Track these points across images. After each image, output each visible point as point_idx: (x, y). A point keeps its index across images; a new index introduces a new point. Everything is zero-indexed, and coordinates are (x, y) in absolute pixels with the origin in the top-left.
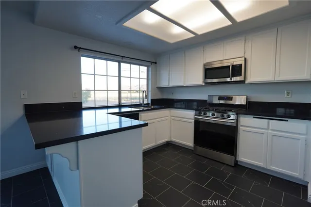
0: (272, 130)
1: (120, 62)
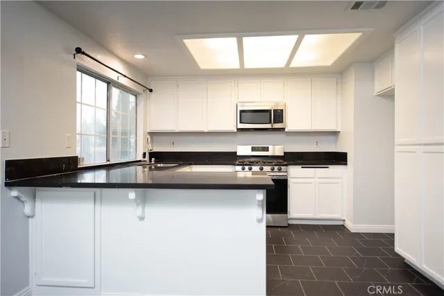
0: (319, 178)
1: (109, 83)
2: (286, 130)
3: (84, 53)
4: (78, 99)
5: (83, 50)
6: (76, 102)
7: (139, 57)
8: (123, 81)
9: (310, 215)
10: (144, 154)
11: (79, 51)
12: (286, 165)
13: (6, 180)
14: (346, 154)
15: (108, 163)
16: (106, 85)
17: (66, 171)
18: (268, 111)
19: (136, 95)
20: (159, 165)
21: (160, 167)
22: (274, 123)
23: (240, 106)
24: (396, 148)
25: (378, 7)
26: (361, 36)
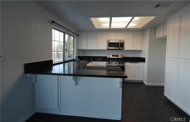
1: (65, 33)
2: (124, 50)
3: (55, 23)
4: (53, 39)
6: (52, 40)
8: (69, 32)
9: (132, 79)
10: (76, 57)
11: (53, 22)
12: (124, 62)
13: (25, 71)
14: (145, 58)
15: (64, 61)
16: (63, 34)
18: (118, 43)
19: (73, 37)
22: (120, 47)
23: (109, 41)
24: (166, 59)
25: (165, 6)
26: (155, 18)
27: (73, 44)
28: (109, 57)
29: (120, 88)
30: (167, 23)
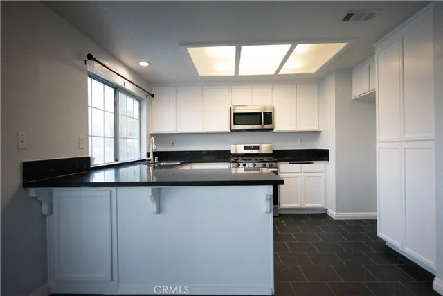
0: (305, 172)
1: (117, 88)
2: (275, 130)
3: (95, 60)
4: (89, 104)
5: (94, 57)
6: (88, 106)
7: (144, 64)
8: (129, 87)
9: (298, 205)
10: (149, 154)
11: (90, 57)
12: (276, 162)
13: (24, 181)
15: (116, 163)
16: (113, 90)
17: (80, 171)
18: (259, 114)
19: (140, 100)
20: (162, 164)
21: (163, 166)
22: (265, 124)
23: (234, 109)
24: (378, 145)
25: (366, 19)
26: (346, 46)
27: (138, 118)
28: (236, 150)
29: (267, 212)
30: (374, 58)
